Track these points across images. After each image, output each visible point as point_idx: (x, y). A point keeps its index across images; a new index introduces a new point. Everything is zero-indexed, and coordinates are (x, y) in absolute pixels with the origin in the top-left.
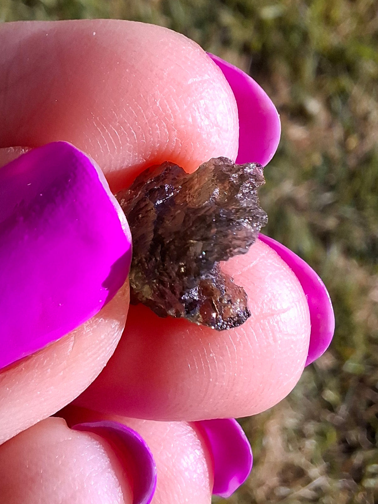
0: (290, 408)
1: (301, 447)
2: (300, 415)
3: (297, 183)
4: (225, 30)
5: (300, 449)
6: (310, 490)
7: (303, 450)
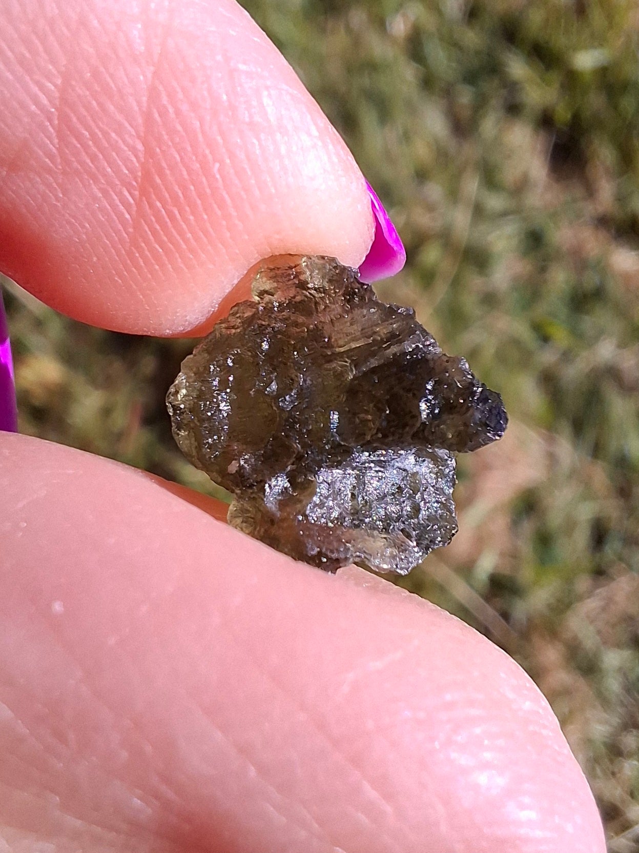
0: (600, 707)
1: (616, 770)
2: (616, 720)
3: (622, 345)
4: (512, 87)
5: (613, 774)
6: (628, 839)
7: (618, 775)
